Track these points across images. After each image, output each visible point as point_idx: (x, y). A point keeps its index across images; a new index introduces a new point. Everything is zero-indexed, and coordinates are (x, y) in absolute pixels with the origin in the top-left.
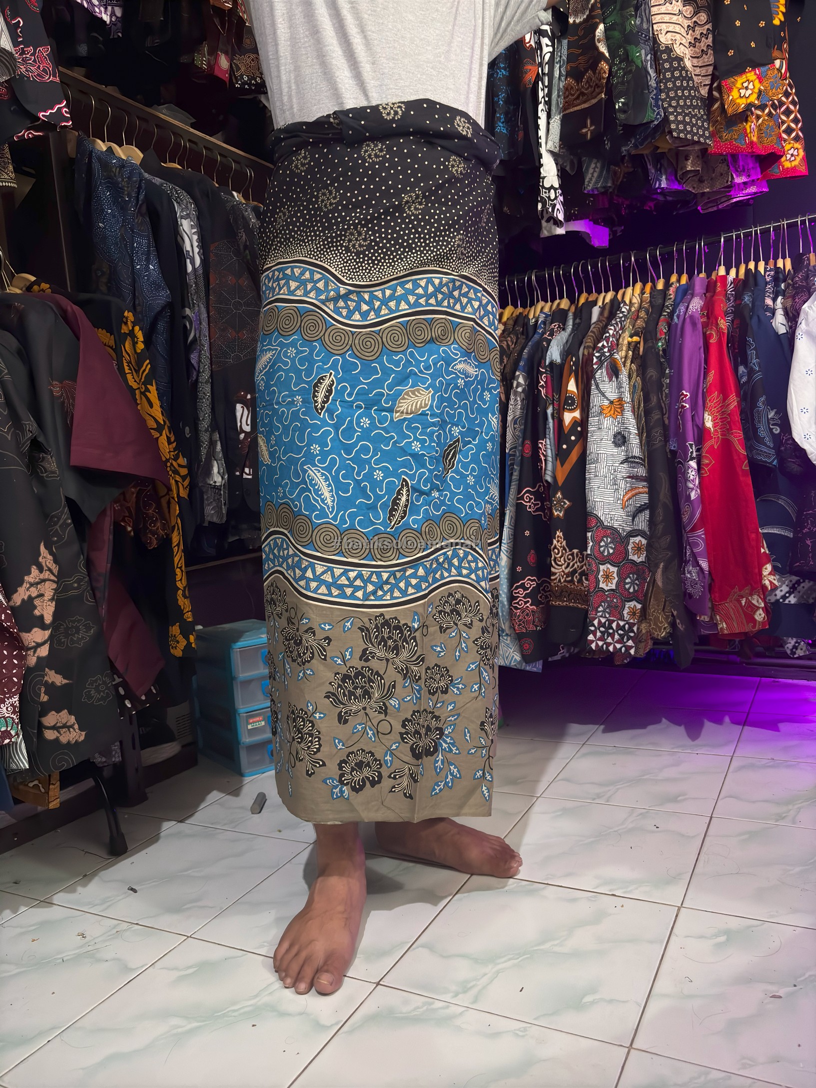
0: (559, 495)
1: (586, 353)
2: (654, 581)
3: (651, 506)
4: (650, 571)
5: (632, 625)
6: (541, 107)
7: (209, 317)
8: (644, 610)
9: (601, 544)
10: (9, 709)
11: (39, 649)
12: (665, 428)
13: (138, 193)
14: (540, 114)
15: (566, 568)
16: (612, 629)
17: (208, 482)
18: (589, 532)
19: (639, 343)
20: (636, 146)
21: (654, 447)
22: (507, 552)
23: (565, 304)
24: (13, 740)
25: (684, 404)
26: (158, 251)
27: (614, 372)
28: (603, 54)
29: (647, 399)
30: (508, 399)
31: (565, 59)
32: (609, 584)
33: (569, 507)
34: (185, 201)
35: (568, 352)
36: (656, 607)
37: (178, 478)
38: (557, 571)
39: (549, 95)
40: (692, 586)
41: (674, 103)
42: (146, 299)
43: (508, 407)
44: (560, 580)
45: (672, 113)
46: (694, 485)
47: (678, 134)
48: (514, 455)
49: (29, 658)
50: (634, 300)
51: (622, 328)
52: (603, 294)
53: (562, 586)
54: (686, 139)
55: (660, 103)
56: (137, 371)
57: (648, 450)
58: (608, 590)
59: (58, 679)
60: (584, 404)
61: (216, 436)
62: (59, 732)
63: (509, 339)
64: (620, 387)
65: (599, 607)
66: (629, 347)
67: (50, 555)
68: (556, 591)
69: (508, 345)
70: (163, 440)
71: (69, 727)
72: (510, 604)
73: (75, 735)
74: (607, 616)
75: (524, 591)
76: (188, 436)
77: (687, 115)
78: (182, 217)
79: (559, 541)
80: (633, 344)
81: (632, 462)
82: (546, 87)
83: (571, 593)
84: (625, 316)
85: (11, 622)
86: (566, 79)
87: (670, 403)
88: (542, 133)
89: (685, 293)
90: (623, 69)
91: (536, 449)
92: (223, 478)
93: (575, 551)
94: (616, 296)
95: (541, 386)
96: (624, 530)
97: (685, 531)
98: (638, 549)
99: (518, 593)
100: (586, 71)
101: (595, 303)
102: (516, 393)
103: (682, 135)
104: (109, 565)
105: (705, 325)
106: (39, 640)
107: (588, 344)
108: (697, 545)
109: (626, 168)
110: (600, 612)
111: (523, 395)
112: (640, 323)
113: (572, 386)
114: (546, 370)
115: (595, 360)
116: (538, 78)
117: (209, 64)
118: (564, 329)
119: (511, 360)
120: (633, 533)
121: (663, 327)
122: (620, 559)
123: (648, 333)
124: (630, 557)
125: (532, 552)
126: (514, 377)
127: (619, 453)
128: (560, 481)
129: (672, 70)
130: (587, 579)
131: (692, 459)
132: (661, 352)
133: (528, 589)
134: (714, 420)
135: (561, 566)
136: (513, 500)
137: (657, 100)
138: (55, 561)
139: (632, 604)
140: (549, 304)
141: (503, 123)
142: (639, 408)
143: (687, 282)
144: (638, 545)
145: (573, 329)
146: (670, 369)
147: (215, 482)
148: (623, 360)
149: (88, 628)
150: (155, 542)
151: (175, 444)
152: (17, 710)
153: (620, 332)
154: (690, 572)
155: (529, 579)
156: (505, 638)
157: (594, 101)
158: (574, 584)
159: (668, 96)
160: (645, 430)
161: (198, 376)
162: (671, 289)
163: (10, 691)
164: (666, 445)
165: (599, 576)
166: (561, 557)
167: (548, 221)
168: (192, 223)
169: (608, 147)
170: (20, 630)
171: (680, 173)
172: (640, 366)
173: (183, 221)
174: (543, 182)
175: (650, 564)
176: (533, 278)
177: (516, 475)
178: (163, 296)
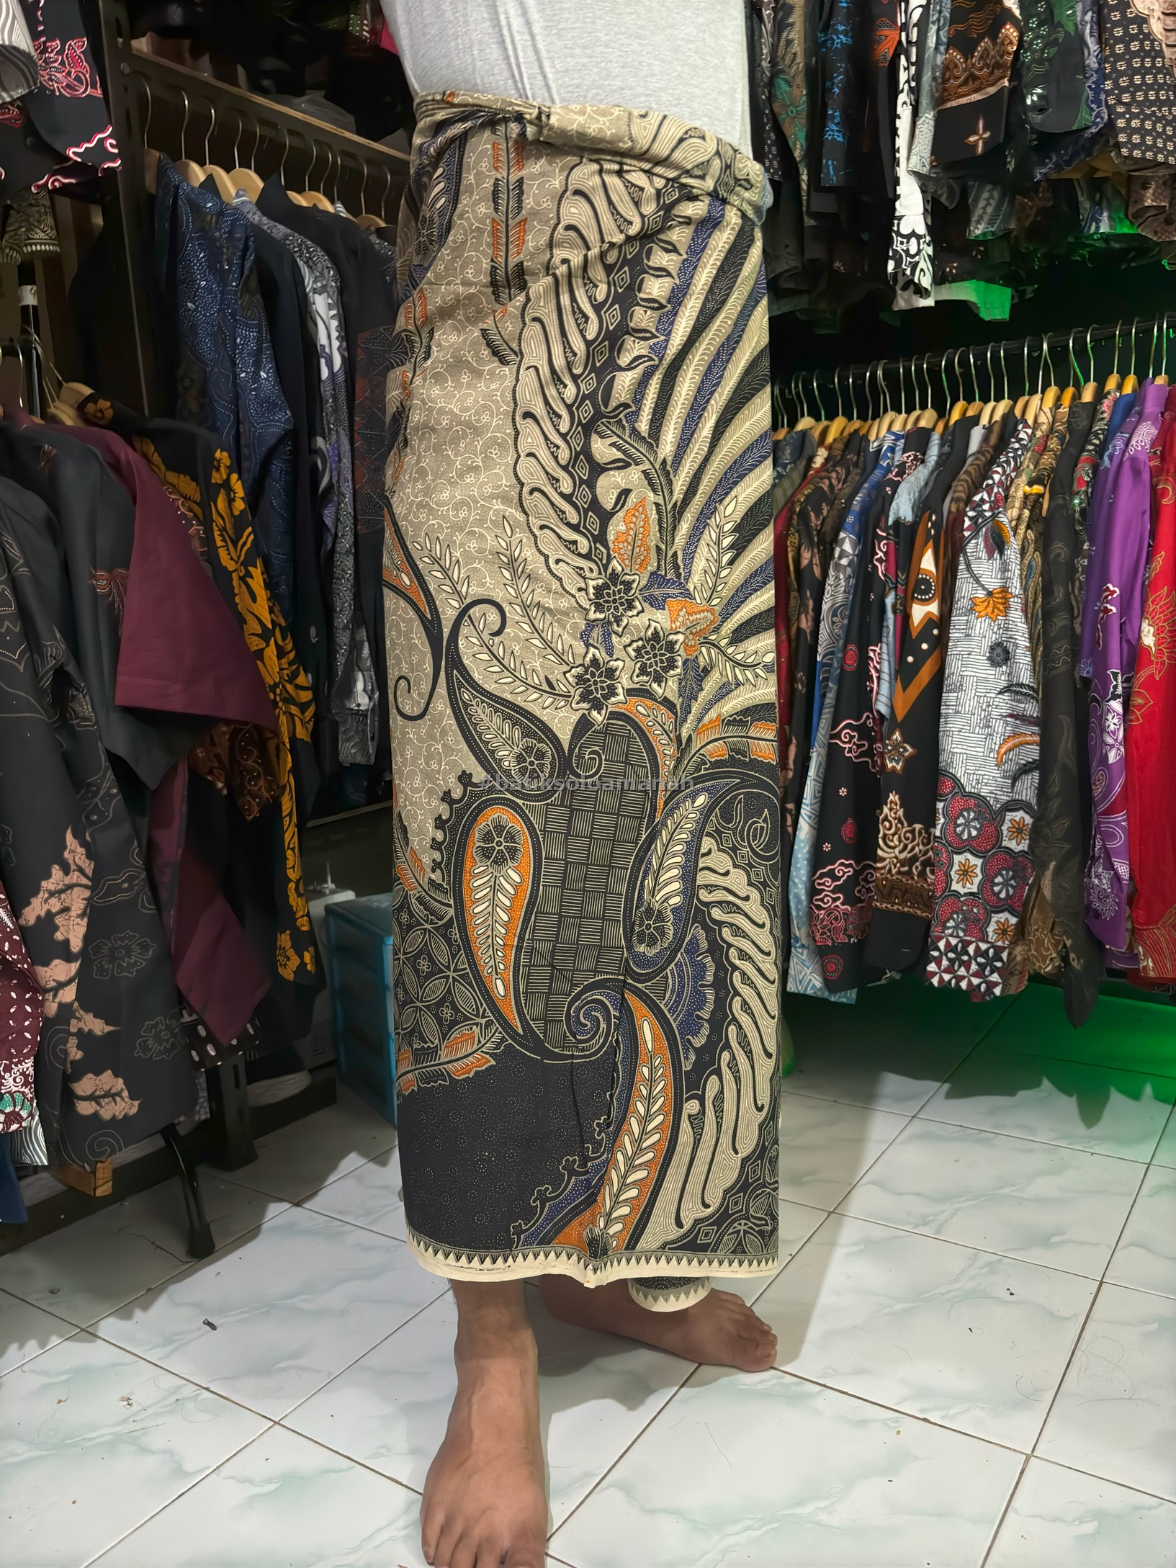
0: (897, 736)
1: (954, 509)
2: (1037, 886)
3: (1042, 765)
4: (1033, 868)
5: (999, 950)
6: (902, 98)
7: (353, 450)
8: (1021, 930)
9: (959, 822)
10: (18, 1080)
11: (61, 992)
12: (1075, 640)
13: (243, 258)
14: (899, 110)
15: (901, 852)
16: (967, 953)
17: (348, 706)
18: (941, 801)
19: (1042, 496)
20: (1058, 168)
21: (1054, 673)
22: (810, 817)
23: (927, 418)
24: (24, 1124)
25: (1109, 607)
26: (274, 347)
27: (997, 544)
28: (1009, 11)
29: (1047, 590)
30: (825, 574)
31: (948, 15)
32: (968, 885)
33: (911, 757)
34: (319, 265)
35: (925, 505)
36: (1040, 923)
37: (294, 709)
38: (885, 855)
39: (918, 77)
40: (1100, 900)
41: (1126, 98)
42: (255, 427)
43: (824, 589)
44: (890, 870)
45: (1122, 115)
46: (1116, 740)
47: (1131, 151)
48: (830, 665)
49: (47, 1004)
50: (1042, 419)
51: (1016, 469)
52: (992, 404)
53: (892, 880)
54: (1144, 159)
55: (1103, 97)
56: (235, 544)
57: (1044, 676)
58: (966, 894)
59: (98, 1026)
60: (947, 591)
61: (363, 634)
62: (99, 1104)
63: (834, 475)
64: (1005, 569)
65: (948, 921)
66: (1025, 503)
67: (81, 846)
68: (884, 886)
69: (831, 486)
70: (271, 652)
71: (113, 1096)
72: (810, 901)
73: (124, 1107)
74: (961, 934)
75: (833, 882)
76: (314, 641)
77: (1148, 117)
78: (315, 291)
79: (892, 808)
80: (1032, 498)
81: (1017, 693)
82: (913, 64)
83: (906, 892)
84: (1024, 447)
85: (19, 953)
86: (947, 50)
87: (1086, 602)
88: (901, 142)
89: (1127, 412)
90: (1042, 37)
91: (864, 660)
92: (370, 699)
93: (918, 826)
94: (1012, 408)
95: (877, 560)
96: (997, 800)
97: (1096, 811)
98: (1018, 830)
99: (823, 884)
100: (981, 38)
101: (975, 420)
102: (838, 567)
103: (1137, 153)
104: (180, 851)
105: (1155, 473)
106: (62, 978)
107: (957, 494)
108: (1113, 836)
109: (1044, 199)
110: (949, 928)
111: (849, 571)
112: (1048, 460)
113: (928, 562)
114: (888, 534)
115: (967, 523)
116: (900, 50)
117: (372, 32)
118: (923, 461)
119: (835, 512)
120: (1011, 806)
121: (1084, 472)
122: (987, 846)
123: (1058, 480)
124: (1004, 844)
125: (850, 821)
126: (835, 540)
127: (999, 677)
128: (900, 715)
129: (1127, 39)
130: (932, 872)
131: (1115, 697)
132: (1077, 515)
133: (839, 879)
134: (1157, 634)
135: (893, 848)
136: (824, 736)
137: (1097, 91)
138: (89, 856)
139: (1003, 916)
140: (904, 415)
141: (837, 124)
142: (1034, 602)
143: (1134, 391)
144: (1018, 824)
145: (938, 464)
146: (1091, 544)
147: (359, 705)
148: (1014, 523)
149: (144, 948)
150: (256, 809)
151: (292, 655)
152: (31, 1080)
153: (1013, 475)
154: (1098, 876)
155: (842, 864)
156: (800, 950)
157: (992, 90)
158: (913, 878)
159: (1116, 85)
160: (1041, 640)
161: (334, 543)
162: (1106, 402)
163: (19, 1052)
164: (1074, 668)
165: (952, 873)
166: (893, 835)
167: (904, 288)
168: (330, 301)
169: (1011, 167)
170: (33, 964)
171: (1132, 210)
172: (1040, 534)
173: (316, 296)
174: (899, 224)
175: (1034, 858)
176: (880, 373)
177: (830, 698)
178: (281, 419)
